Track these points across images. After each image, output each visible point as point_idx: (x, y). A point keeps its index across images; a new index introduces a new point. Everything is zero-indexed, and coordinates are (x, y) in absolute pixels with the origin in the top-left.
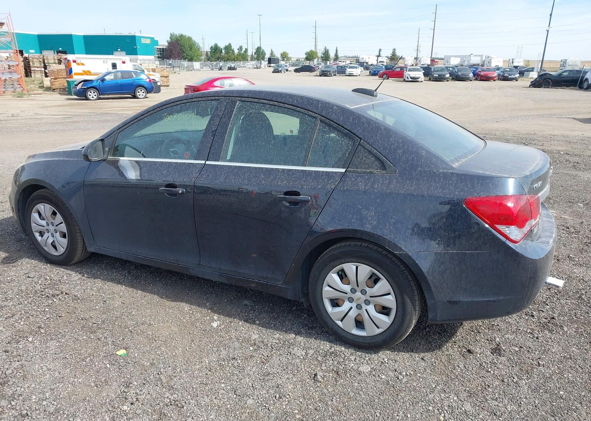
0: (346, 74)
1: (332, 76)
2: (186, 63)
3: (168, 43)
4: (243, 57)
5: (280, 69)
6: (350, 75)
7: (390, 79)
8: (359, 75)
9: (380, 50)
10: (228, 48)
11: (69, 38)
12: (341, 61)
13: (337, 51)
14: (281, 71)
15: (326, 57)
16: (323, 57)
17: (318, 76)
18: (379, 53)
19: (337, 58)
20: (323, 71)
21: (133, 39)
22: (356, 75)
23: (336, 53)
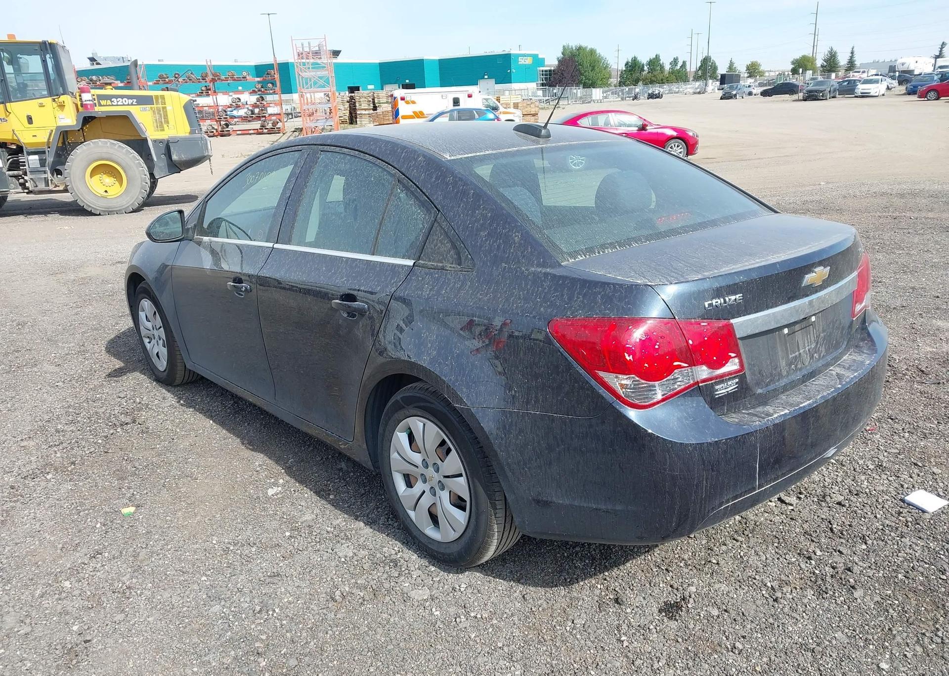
0: (856, 95)
1: (826, 99)
2: (579, 91)
3: (559, 61)
4: (679, 75)
5: (734, 93)
6: (864, 96)
7: (942, 98)
8: (883, 95)
9: (943, 45)
10: (654, 63)
11: (419, 64)
12: (859, 72)
13: (852, 53)
14: (735, 95)
15: (831, 65)
16: (825, 67)
17: (801, 100)
18: (941, 51)
19: (851, 66)
20: (810, 91)
21: (506, 58)
22: (877, 94)
23: (852, 57)
